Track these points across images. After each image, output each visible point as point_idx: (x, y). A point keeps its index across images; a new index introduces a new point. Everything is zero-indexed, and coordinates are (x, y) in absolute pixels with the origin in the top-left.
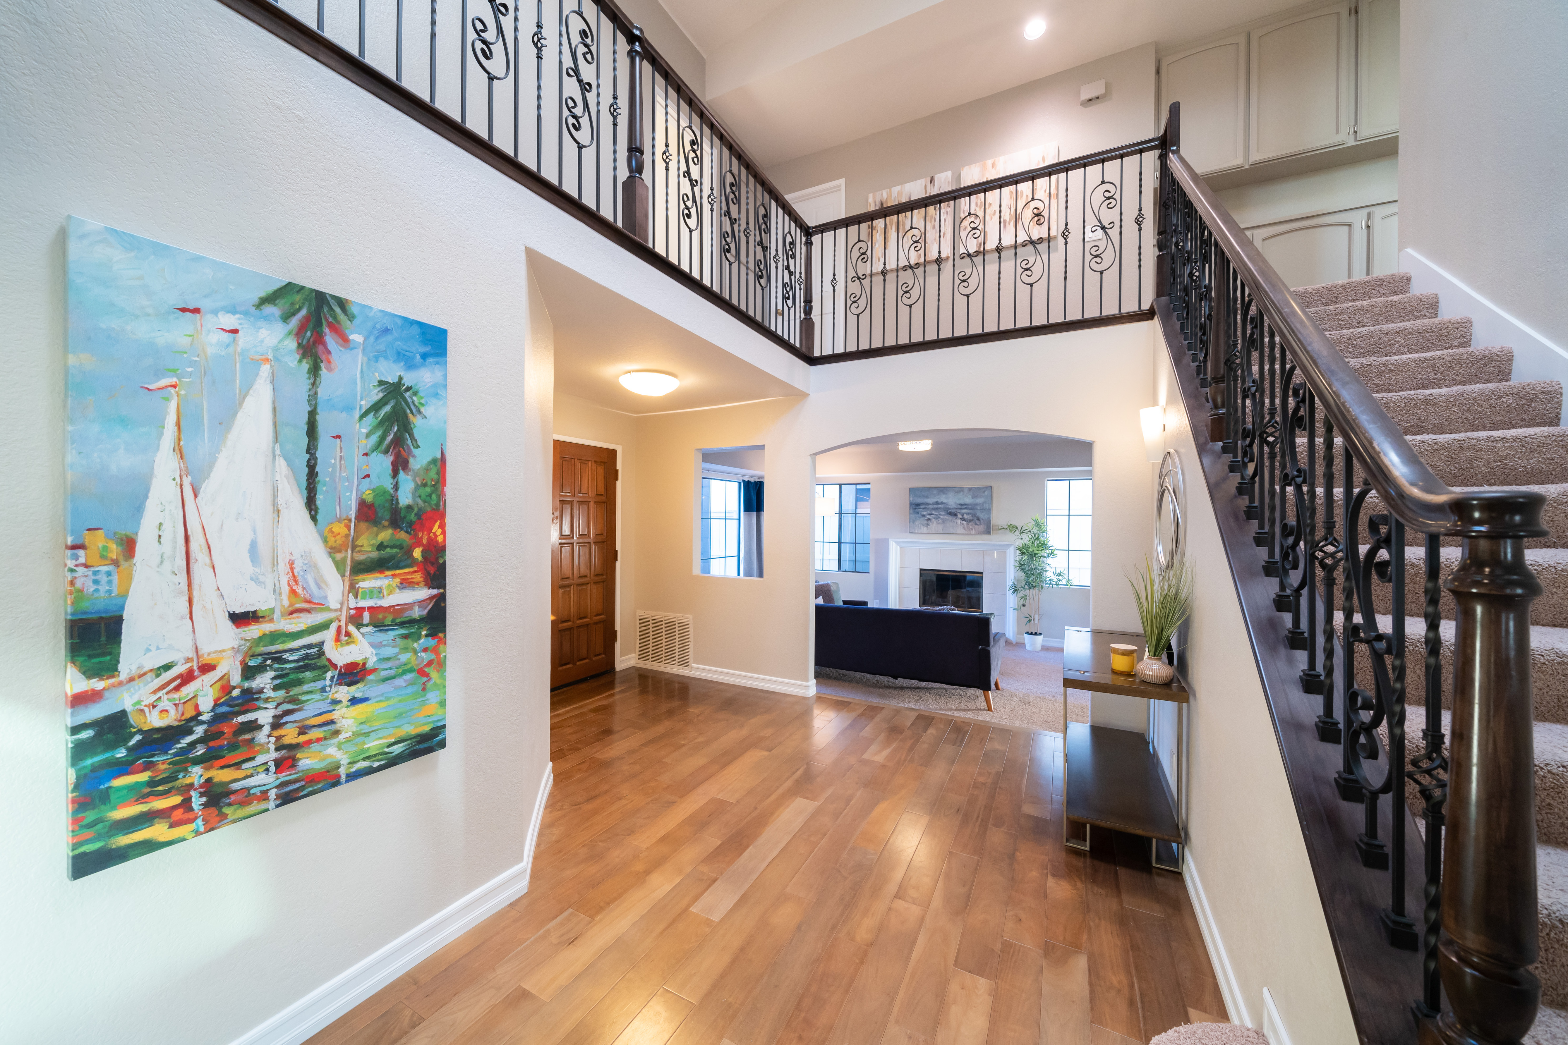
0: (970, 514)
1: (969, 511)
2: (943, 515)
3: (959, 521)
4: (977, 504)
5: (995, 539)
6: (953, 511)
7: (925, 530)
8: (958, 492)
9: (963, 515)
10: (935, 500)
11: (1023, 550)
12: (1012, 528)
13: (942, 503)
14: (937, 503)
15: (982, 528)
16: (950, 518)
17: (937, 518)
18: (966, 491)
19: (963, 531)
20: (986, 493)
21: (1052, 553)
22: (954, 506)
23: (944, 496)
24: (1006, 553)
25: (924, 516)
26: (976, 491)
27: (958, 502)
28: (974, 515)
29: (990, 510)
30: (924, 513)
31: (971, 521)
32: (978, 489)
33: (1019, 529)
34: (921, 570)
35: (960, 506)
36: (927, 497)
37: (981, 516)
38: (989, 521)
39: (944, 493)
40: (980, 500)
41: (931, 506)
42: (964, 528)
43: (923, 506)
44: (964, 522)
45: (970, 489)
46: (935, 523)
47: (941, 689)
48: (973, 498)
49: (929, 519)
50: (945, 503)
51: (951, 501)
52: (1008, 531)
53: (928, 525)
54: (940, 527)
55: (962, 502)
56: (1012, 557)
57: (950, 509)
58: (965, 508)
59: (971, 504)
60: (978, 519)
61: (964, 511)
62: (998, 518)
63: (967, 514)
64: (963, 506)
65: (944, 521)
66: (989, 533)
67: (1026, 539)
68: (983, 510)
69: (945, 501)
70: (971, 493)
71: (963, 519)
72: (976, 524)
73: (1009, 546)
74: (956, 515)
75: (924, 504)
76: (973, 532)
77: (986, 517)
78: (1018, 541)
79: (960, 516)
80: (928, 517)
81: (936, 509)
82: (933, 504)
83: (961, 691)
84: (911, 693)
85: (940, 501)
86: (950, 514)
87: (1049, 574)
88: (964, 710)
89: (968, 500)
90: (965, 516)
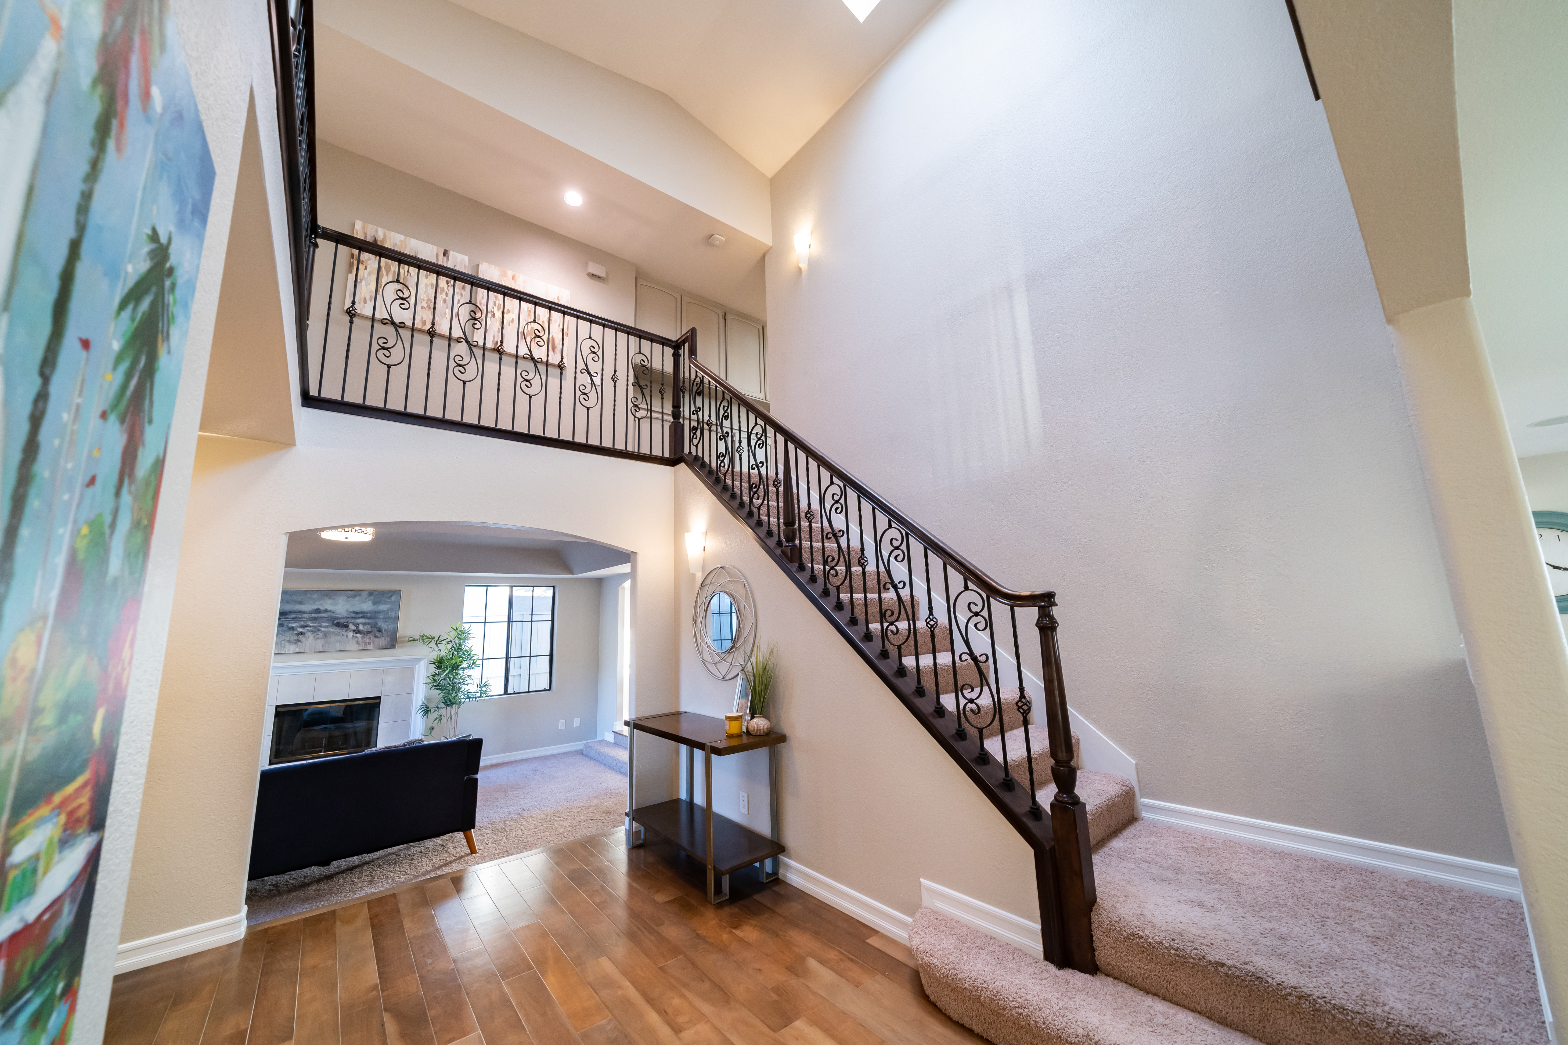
0: (368, 624)
1: (367, 621)
2: (326, 627)
3: (351, 634)
4: (379, 612)
5: (400, 654)
6: (342, 621)
7: (292, 648)
8: (354, 596)
9: (357, 625)
10: (315, 607)
11: (440, 663)
12: (425, 639)
13: (326, 611)
14: (318, 611)
15: (383, 641)
16: (337, 630)
17: (315, 631)
18: (365, 595)
19: (356, 647)
20: (393, 598)
21: (473, 663)
22: (345, 615)
23: (329, 601)
24: (413, 669)
25: (292, 629)
26: (378, 596)
27: (351, 610)
28: (374, 626)
29: (396, 619)
30: (294, 625)
31: (369, 632)
32: (383, 593)
33: (436, 639)
34: (277, 707)
35: (353, 615)
36: (301, 603)
37: (384, 626)
38: (395, 632)
39: (330, 598)
40: (383, 607)
41: (306, 616)
42: (358, 643)
43: (293, 616)
44: (358, 635)
45: (371, 593)
46: (311, 638)
47: (386, 856)
48: (374, 604)
49: (301, 633)
50: (330, 611)
51: (341, 608)
52: (420, 644)
53: (298, 641)
54: (320, 644)
55: (357, 609)
56: (423, 672)
57: (338, 618)
58: (362, 617)
59: (369, 612)
60: (380, 631)
61: (359, 621)
62: (406, 627)
63: (363, 624)
64: (357, 614)
65: (326, 635)
66: (393, 646)
67: (444, 650)
68: (387, 619)
69: (330, 608)
70: (372, 598)
71: (357, 631)
72: (376, 637)
73: (419, 660)
74: (346, 626)
75: (295, 612)
76: (371, 647)
77: (391, 627)
78: (430, 653)
79: (352, 627)
80: (300, 630)
81: (315, 619)
82: (310, 613)
83: (415, 848)
84: (354, 876)
85: (322, 608)
86: (338, 625)
87: (472, 687)
88: (446, 865)
89: (367, 606)
90: (361, 627)
